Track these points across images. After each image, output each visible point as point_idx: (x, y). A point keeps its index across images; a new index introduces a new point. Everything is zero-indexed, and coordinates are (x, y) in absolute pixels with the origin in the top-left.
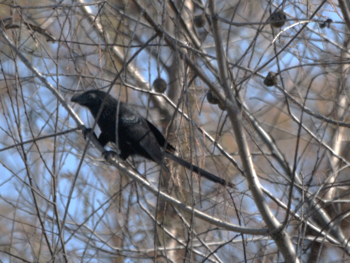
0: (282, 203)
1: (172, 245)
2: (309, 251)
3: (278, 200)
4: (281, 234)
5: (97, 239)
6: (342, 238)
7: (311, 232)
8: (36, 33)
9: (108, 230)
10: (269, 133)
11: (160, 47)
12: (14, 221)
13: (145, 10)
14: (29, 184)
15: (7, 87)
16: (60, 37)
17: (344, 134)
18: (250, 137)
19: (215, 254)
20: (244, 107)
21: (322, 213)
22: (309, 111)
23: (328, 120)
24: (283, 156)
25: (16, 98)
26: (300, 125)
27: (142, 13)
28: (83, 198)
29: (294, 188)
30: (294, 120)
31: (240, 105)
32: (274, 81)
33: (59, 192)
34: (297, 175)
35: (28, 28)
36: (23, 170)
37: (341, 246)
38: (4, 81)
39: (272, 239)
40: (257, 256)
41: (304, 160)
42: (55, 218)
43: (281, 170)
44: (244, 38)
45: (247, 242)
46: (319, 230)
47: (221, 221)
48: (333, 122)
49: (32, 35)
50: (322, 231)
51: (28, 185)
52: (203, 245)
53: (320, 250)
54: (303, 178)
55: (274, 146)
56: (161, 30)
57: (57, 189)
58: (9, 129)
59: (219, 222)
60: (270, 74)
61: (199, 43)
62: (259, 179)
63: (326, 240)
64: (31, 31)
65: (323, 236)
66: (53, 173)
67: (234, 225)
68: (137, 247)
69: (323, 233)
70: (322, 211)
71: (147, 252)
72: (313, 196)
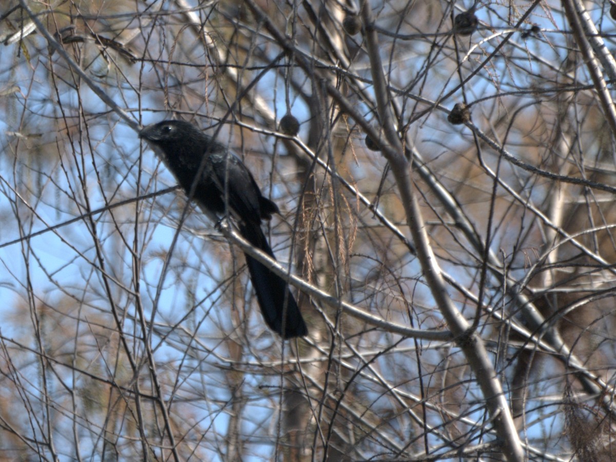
0: (470, 294)
1: (315, 355)
2: (515, 362)
3: (464, 289)
4: (470, 340)
5: (200, 347)
6: (559, 345)
7: (516, 336)
8: (109, 50)
9: (220, 332)
10: (451, 194)
11: (290, 68)
12: (79, 320)
13: (266, 18)
14: (100, 267)
15: (67, 128)
16: (144, 55)
17: (567, 193)
18: (423, 198)
19: (370, 366)
20: (415, 156)
21: (531, 308)
22: (516, 160)
23: (543, 172)
24: (473, 225)
25: (80, 143)
26: (496, 180)
27: (262, 23)
28: (183, 287)
29: (488, 272)
30: (488, 173)
31: (408, 153)
32: (463, 117)
33: (145, 280)
34: (492, 253)
35: (97, 42)
36: (91, 248)
37: (557, 353)
38: (63, 119)
39: (457, 347)
40: (438, 369)
41: (505, 233)
42: (138, 317)
43: (469, 246)
44: (420, 55)
45: (421, 350)
46: (528, 334)
47: (383, 321)
48: (551, 175)
49: (102, 53)
50: (532, 336)
51: (98, 268)
52: (355, 355)
53: (531, 359)
54: (505, 257)
55: (459, 212)
56: (291, 46)
57: (141, 275)
58: (70, 187)
59: (380, 322)
60: (457, 106)
61: (347, 63)
62: (437, 260)
63: (538, 349)
64: (101, 47)
65: (534, 342)
66: (134, 252)
67: (403, 326)
68: (258, 359)
69: (535, 338)
70: (530, 305)
71: (274, 365)
72: (518, 283)
